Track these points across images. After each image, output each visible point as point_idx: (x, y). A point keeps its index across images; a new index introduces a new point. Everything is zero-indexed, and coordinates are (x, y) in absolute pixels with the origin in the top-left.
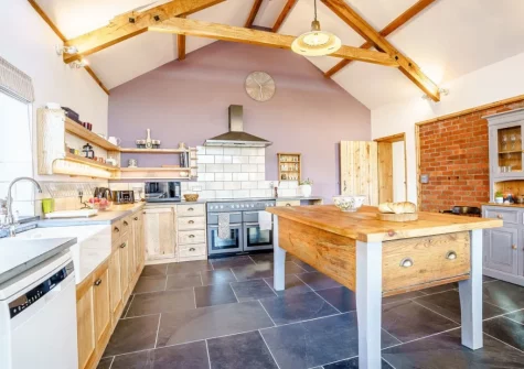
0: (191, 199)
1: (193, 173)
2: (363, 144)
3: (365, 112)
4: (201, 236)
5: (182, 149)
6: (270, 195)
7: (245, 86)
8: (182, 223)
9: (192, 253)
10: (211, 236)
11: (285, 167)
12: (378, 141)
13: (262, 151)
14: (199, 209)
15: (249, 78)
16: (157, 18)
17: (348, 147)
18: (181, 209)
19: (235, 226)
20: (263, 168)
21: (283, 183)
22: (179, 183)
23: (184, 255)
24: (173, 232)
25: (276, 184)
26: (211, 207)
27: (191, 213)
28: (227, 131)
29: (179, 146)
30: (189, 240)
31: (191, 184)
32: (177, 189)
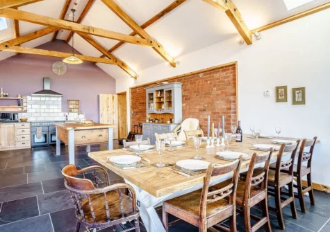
0: (24, 121)
1: (25, 109)
2: (110, 96)
3: (113, 80)
4: (28, 138)
5: (19, 98)
6: (64, 119)
7: (51, 68)
8: (18, 132)
9: (24, 145)
10: (33, 137)
11: (71, 106)
12: (119, 94)
13: (60, 99)
14: (27, 125)
15: (54, 64)
16: (6, 46)
17: (103, 97)
18: (18, 125)
19: (45, 133)
20: (60, 107)
21: (70, 114)
22: (17, 114)
23: (19, 146)
24: (14, 136)
25: (67, 114)
26: (33, 125)
27: (23, 127)
28: (42, 89)
29: (17, 96)
30: (23, 139)
31: (24, 114)
32: (16, 116)
